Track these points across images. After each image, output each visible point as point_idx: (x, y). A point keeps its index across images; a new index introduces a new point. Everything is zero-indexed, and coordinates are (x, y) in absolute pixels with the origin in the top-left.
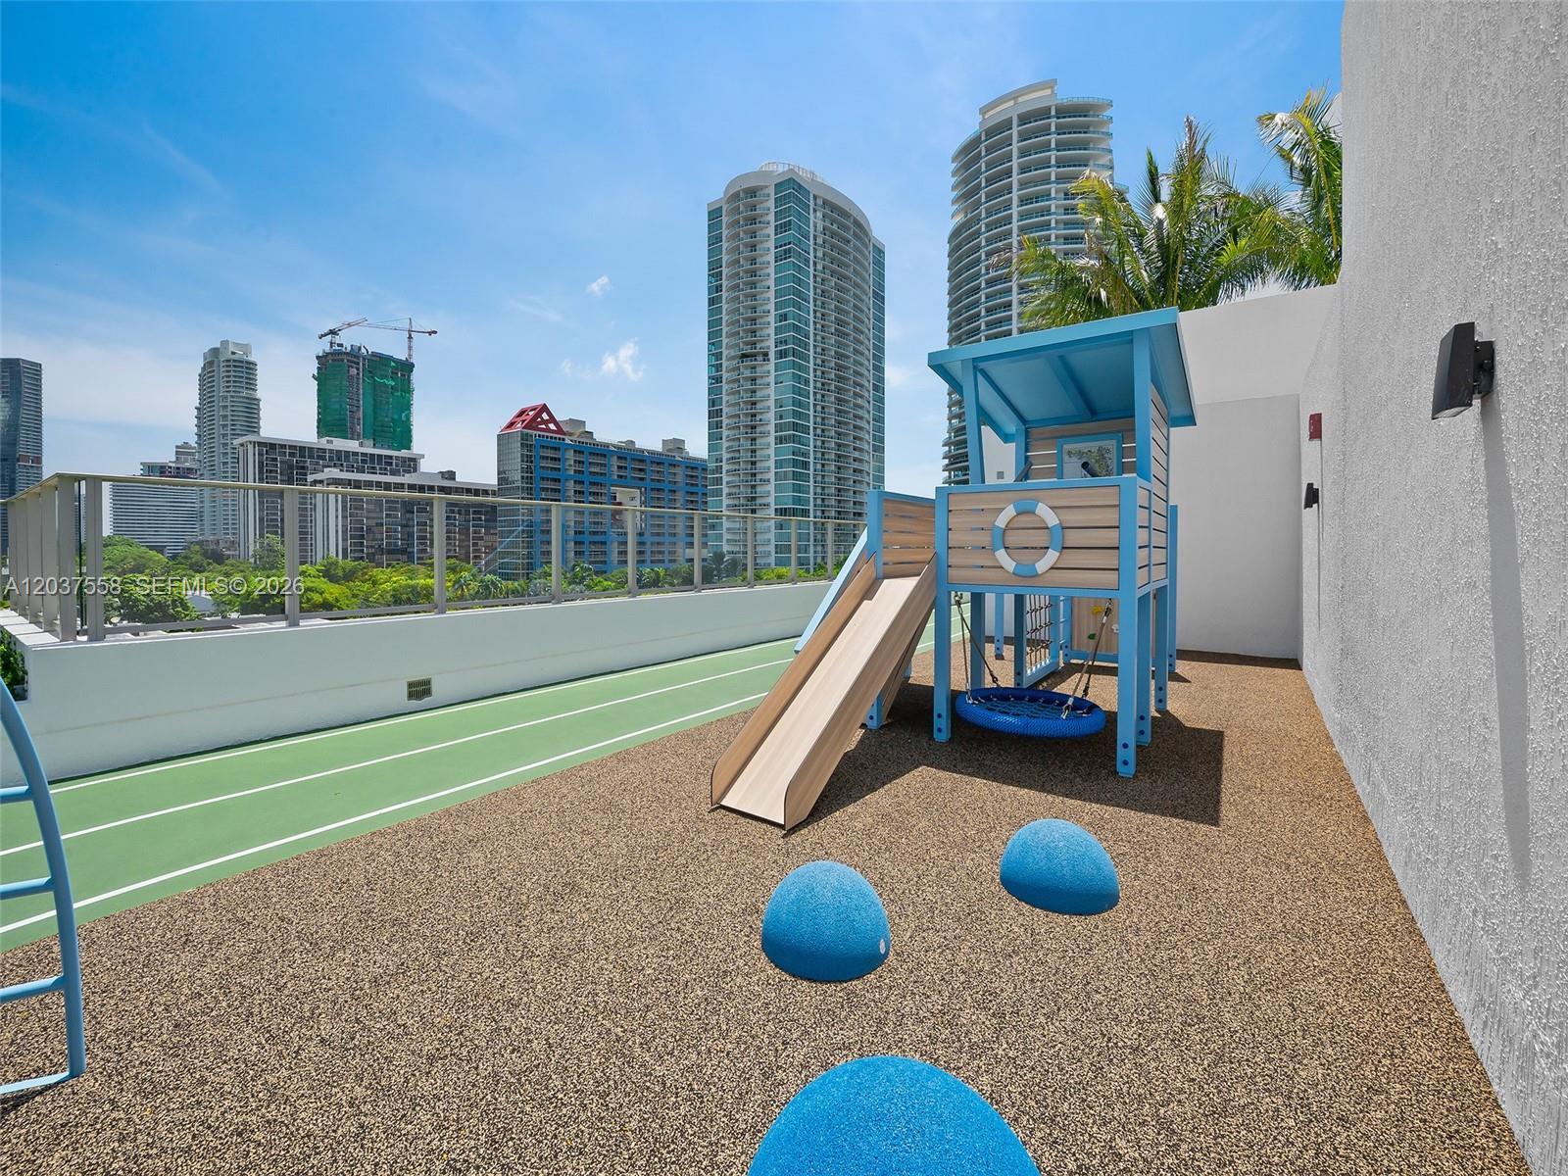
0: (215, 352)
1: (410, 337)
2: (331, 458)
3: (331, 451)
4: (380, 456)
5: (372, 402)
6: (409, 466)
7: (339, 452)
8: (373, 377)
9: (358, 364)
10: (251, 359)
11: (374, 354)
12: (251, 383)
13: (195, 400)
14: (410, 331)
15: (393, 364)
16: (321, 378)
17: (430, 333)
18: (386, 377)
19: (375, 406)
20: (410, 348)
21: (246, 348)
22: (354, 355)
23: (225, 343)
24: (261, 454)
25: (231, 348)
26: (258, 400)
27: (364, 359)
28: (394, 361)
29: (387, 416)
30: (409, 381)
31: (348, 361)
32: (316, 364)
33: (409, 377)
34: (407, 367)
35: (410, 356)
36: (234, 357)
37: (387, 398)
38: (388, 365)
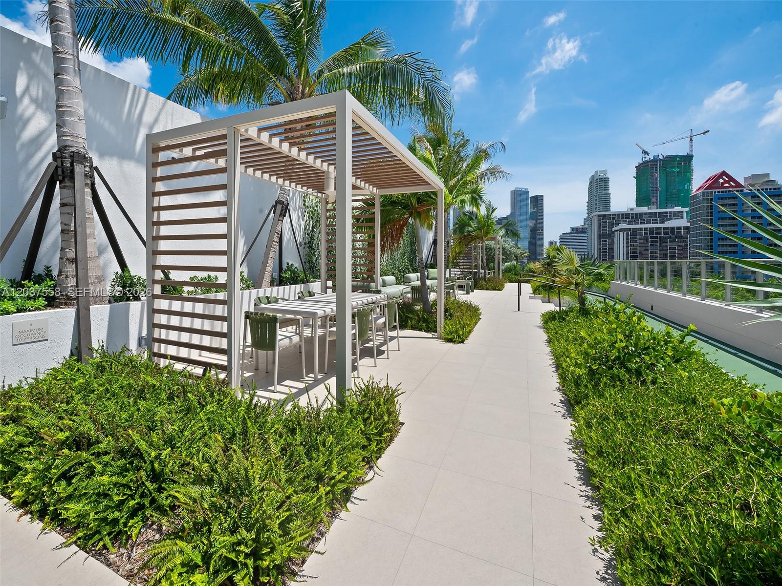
0: (593, 176)
1: (691, 140)
2: (632, 218)
3: (632, 214)
4: (660, 213)
5: (665, 183)
6: (679, 216)
7: (637, 214)
8: (665, 170)
9: (657, 165)
10: (606, 176)
11: (667, 157)
12: (606, 187)
13: (586, 199)
14: (691, 136)
15: (678, 159)
16: (638, 177)
17: (704, 133)
18: (674, 167)
19: (667, 185)
20: (691, 146)
21: (605, 172)
22: (656, 160)
23: (596, 172)
24: (599, 220)
25: (599, 174)
26: (610, 194)
27: (660, 161)
29: (675, 189)
30: (690, 166)
31: (651, 165)
32: (635, 170)
33: (690, 162)
34: (689, 158)
35: (691, 151)
36: (600, 177)
37: (675, 179)
38: (675, 161)
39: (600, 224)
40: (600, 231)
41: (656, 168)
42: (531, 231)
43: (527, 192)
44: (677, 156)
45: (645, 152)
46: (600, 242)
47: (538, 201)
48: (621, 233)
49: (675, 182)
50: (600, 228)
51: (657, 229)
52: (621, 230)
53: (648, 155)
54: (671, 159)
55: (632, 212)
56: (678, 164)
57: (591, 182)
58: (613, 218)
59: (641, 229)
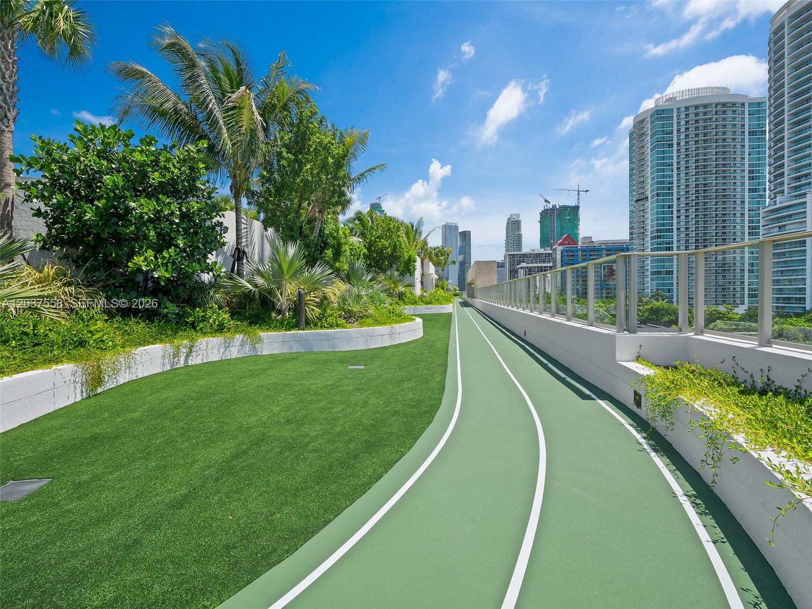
0: (509, 218)
1: (579, 194)
3: (534, 254)
7: (536, 254)
8: (560, 217)
9: (554, 213)
10: (519, 219)
11: (562, 207)
12: (519, 229)
14: (578, 191)
15: (569, 209)
17: (586, 192)
18: (566, 215)
19: (561, 230)
20: (578, 199)
21: (518, 215)
22: (554, 208)
23: (511, 215)
24: (510, 259)
25: (513, 217)
26: (521, 235)
27: (557, 210)
28: (569, 208)
30: (577, 215)
31: (550, 213)
32: (539, 216)
33: (577, 213)
34: (576, 208)
35: (578, 203)
36: (515, 220)
37: (567, 225)
38: (567, 210)
39: (510, 261)
40: (510, 268)
41: (554, 215)
42: (460, 264)
43: (456, 227)
44: (569, 207)
45: (546, 201)
46: (510, 276)
47: (466, 236)
48: (522, 270)
49: (567, 227)
50: (510, 265)
51: (545, 267)
52: (521, 268)
53: (549, 203)
54: (564, 208)
55: (533, 252)
56: (569, 213)
57: (508, 223)
58: (520, 257)
59: (534, 267)
